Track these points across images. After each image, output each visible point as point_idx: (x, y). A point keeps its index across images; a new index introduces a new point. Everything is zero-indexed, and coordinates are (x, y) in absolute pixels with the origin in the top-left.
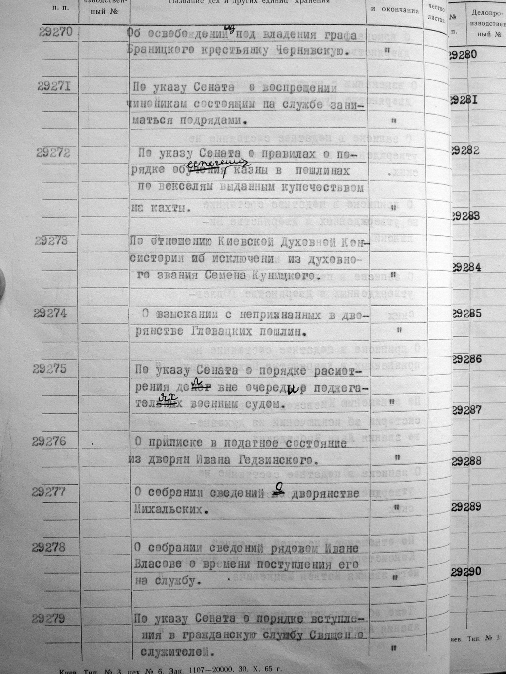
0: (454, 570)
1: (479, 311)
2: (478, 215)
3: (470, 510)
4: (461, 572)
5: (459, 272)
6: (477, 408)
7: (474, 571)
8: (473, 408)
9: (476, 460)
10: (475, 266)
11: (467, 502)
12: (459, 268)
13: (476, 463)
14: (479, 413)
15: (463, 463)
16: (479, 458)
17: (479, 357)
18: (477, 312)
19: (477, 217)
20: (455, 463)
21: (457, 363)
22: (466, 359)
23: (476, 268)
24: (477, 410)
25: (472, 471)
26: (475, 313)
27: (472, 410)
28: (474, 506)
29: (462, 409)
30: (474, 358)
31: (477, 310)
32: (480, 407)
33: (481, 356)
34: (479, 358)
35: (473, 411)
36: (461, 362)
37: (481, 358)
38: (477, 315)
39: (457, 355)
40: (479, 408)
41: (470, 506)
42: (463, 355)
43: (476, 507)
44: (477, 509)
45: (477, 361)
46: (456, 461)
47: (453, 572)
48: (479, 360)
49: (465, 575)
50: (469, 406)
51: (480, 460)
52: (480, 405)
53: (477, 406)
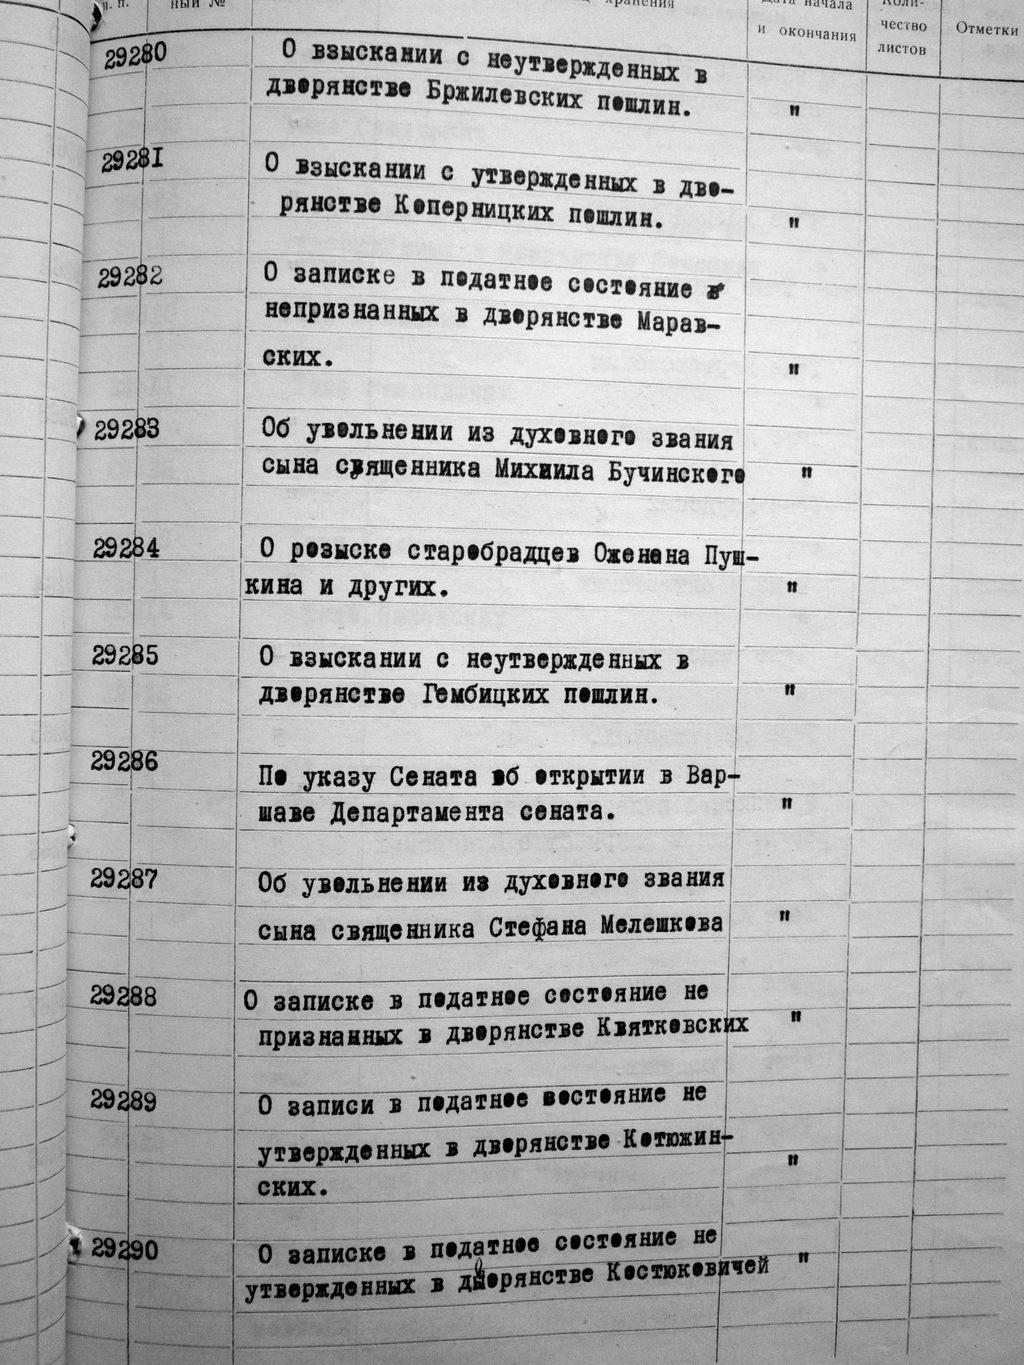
0: (98, 1243)
1: (152, 649)
2: (155, 427)
3: (131, 1109)
4: (113, 1247)
5: (111, 559)
6: (146, 875)
7: (141, 1249)
8: (138, 873)
9: (143, 995)
10: (145, 546)
11: (125, 1089)
12: (112, 551)
13: (143, 1002)
14: (151, 886)
15: (116, 1000)
16: (150, 992)
17: (151, 757)
18: (149, 653)
19: (153, 432)
20: (97, 999)
21: (104, 769)
22: (122, 760)
23: (149, 550)
24: (146, 879)
25: (135, 1020)
26: (145, 653)
27: (135, 879)
28: (139, 1100)
29: (113, 876)
30: (140, 760)
31: (149, 647)
32: (155, 872)
33: (155, 754)
34: (153, 760)
35: (138, 882)
36: (112, 767)
37: (156, 758)
38: (148, 659)
39: (103, 750)
40: (151, 875)
41: (131, 1099)
42: (117, 752)
43: (145, 1103)
44: (147, 1108)
45: (148, 767)
46: (100, 993)
47: (95, 1246)
48: (151, 765)
49: (121, 1256)
50: (128, 870)
51: (153, 996)
52: (153, 868)
53: (147, 870)
